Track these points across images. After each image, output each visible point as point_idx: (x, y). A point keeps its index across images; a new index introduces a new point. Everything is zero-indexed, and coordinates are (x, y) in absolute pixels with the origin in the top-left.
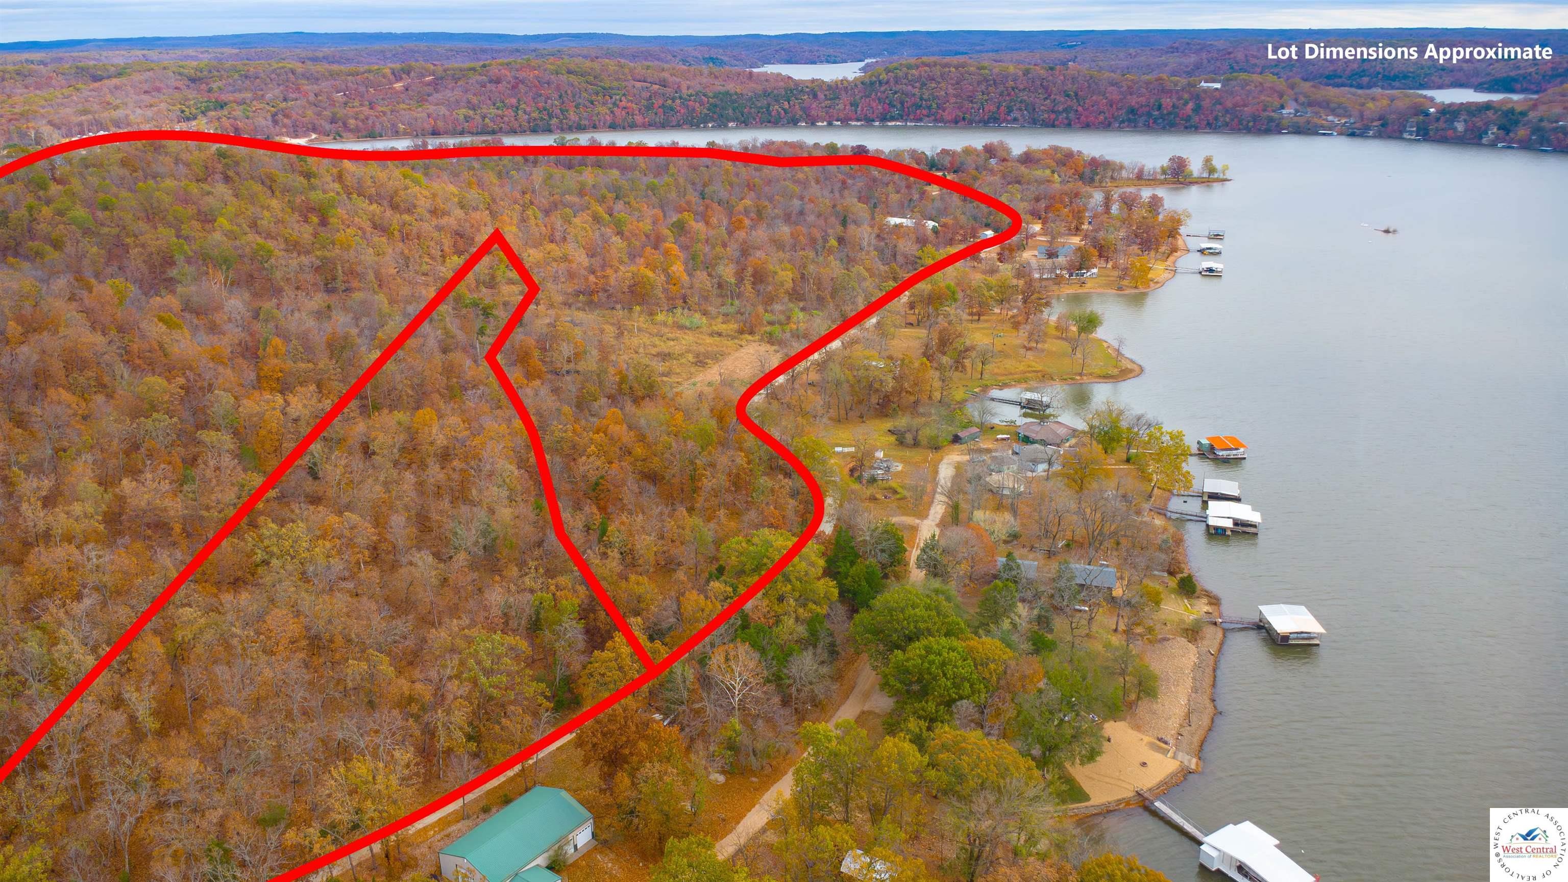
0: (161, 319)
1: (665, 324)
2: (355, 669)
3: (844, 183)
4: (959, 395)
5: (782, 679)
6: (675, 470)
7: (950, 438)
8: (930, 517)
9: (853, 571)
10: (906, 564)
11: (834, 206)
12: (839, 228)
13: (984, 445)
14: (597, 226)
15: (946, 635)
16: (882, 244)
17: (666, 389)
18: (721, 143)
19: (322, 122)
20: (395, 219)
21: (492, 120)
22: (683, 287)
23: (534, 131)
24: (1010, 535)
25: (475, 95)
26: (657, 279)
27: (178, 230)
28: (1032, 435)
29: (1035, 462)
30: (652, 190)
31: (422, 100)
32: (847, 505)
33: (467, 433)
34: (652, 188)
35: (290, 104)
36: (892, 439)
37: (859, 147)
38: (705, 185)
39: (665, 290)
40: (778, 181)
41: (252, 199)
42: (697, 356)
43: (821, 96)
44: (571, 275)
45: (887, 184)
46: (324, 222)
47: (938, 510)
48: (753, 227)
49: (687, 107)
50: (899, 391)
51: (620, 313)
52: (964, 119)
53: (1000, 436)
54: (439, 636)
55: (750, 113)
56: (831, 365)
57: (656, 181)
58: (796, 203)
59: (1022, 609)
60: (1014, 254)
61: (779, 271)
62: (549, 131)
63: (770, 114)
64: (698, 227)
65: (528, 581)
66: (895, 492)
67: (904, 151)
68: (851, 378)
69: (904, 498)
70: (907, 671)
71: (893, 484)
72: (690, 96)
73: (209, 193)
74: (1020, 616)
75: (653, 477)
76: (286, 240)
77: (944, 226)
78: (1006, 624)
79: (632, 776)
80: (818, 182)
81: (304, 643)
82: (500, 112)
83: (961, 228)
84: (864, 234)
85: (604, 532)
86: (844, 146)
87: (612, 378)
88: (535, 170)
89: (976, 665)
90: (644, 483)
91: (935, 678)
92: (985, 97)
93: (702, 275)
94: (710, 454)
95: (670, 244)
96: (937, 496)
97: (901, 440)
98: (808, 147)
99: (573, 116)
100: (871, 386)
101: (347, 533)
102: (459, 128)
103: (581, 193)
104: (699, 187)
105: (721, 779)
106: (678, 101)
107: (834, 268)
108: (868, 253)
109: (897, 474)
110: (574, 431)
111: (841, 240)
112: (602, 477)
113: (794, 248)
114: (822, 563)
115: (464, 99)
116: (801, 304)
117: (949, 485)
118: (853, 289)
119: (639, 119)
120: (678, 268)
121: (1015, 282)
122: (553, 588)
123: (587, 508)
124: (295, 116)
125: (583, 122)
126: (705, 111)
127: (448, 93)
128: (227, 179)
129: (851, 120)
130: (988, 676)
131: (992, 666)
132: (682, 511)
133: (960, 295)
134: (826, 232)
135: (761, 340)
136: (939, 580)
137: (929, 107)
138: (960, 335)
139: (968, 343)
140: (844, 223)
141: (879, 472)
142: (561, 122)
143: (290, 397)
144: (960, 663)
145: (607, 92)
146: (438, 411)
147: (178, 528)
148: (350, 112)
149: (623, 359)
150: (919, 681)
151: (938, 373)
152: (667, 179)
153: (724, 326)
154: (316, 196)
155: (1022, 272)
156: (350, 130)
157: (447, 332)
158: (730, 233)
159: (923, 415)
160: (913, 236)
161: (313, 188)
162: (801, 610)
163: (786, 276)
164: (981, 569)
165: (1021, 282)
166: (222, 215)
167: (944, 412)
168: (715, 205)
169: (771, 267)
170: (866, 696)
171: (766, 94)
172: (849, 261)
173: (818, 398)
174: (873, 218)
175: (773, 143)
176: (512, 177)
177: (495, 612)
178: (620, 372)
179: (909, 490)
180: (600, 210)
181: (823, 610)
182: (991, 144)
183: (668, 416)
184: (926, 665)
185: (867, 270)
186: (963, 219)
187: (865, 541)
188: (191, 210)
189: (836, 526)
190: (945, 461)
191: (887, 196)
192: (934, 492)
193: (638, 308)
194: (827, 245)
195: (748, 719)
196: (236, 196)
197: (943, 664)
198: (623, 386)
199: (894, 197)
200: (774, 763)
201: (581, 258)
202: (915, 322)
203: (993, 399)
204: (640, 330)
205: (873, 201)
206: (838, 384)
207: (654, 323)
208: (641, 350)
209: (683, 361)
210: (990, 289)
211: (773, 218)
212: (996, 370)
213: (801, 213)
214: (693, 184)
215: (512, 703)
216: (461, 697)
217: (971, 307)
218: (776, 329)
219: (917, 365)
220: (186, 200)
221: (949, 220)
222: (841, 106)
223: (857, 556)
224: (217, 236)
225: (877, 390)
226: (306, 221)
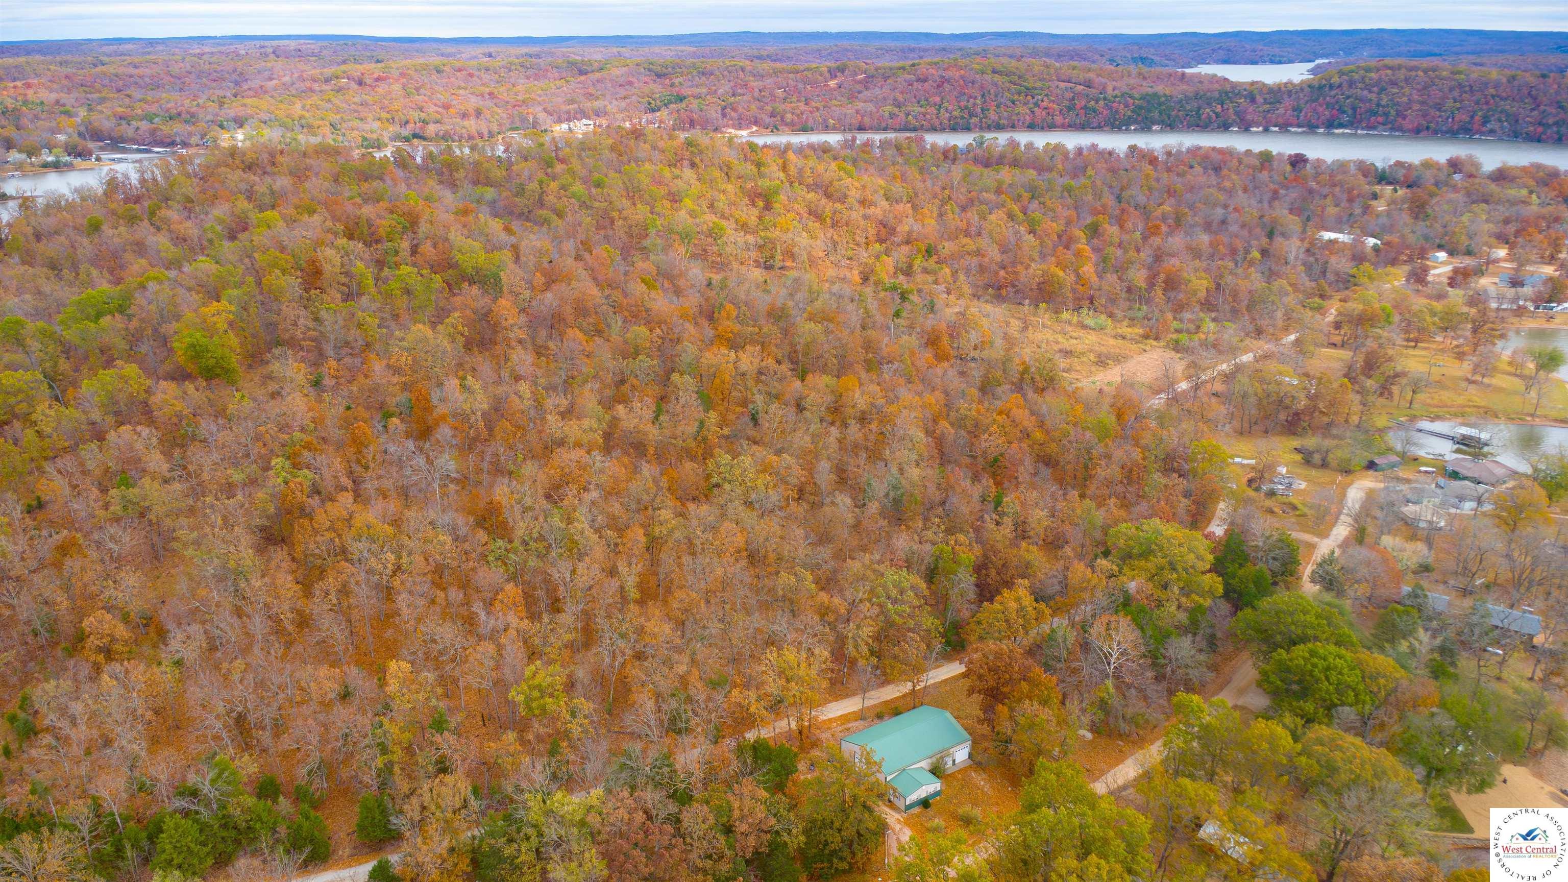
0: (643, 281)
1: (1070, 323)
2: (785, 579)
3: (1275, 192)
4: (1381, 421)
5: (1157, 658)
6: (1070, 457)
7: (1364, 463)
8: (1332, 537)
9: (1241, 572)
10: (1299, 578)
11: (1261, 217)
12: (1264, 241)
13: (1402, 474)
14: (1011, 224)
15: (1336, 644)
16: (1312, 259)
17: (1066, 384)
18: (1144, 147)
19: (763, 116)
20: (827, 207)
21: (915, 118)
22: (1091, 288)
23: (954, 129)
24: (1421, 566)
25: (902, 93)
26: (1066, 278)
27: (652, 207)
28: (1464, 472)
29: (1462, 499)
30: (1069, 192)
31: (852, 97)
32: (1241, 511)
33: (883, 401)
34: (1069, 190)
35: (738, 98)
36: (1298, 457)
37: (1297, 155)
38: (1122, 189)
39: (1074, 291)
40: (1201, 188)
41: (712, 182)
42: (1099, 356)
43: (1259, 99)
44: (982, 269)
45: (1325, 197)
46: (768, 207)
47: (1341, 531)
48: (1170, 234)
49: (1111, 109)
50: (1312, 409)
51: (1027, 308)
52: (1428, 128)
53: (1423, 469)
54: (855, 566)
55: (1177, 116)
56: (1239, 376)
57: (1073, 183)
58: (1220, 211)
59: (1423, 636)
60: (1469, 279)
61: (1194, 279)
62: (967, 129)
63: (1199, 118)
64: (1112, 231)
65: (929, 534)
66: (1295, 508)
67: (1350, 161)
68: (1259, 391)
69: (1304, 515)
70: (1288, 670)
71: (1295, 500)
72: (1116, 97)
73: (677, 177)
74: (1421, 643)
75: (1047, 461)
76: (737, 222)
77: (1387, 244)
78: (1404, 646)
79: (1012, 709)
80: (1245, 190)
81: (745, 554)
82: (923, 110)
83: (1408, 247)
84: (1293, 248)
85: (998, 503)
86: (1279, 154)
87: (1015, 368)
88: (953, 167)
89: (1363, 678)
90: (1041, 466)
91: (1317, 681)
92: (1458, 105)
93: (1111, 278)
94: (1106, 445)
95: (1082, 245)
96: (1342, 517)
97: (1307, 458)
98: (1239, 153)
99: (993, 115)
100: (1281, 401)
101: (782, 471)
102: (883, 125)
103: (998, 191)
104: (1116, 191)
105: (1089, 736)
106: (1101, 103)
107: (1255, 280)
108: (1294, 267)
109: (1298, 492)
110: (978, 412)
111: (1264, 253)
112: (1001, 455)
113: (1212, 257)
114: (1211, 557)
115: (891, 97)
116: (1213, 315)
117: (1357, 506)
118: (1273, 302)
119: (1058, 119)
120: (1088, 270)
121: (1465, 309)
122: (952, 542)
123: (984, 481)
124: (741, 110)
125: (1002, 122)
126: (1129, 113)
127: (877, 91)
128: (693, 165)
129: (1291, 125)
130: (1376, 689)
131: (1382, 681)
132: (1074, 494)
133: (1396, 318)
134: (1249, 242)
135: (1167, 346)
136: (1333, 594)
137: (1386, 114)
138: (1390, 359)
139: (1399, 368)
140: (1270, 235)
141: (1280, 487)
142: (981, 122)
143: (740, 353)
144: (1346, 671)
145: (1029, 92)
146: (859, 379)
147: (651, 451)
148: (787, 107)
149: (1027, 353)
150: (1300, 682)
151: (1358, 397)
152: (1083, 181)
153: (1129, 330)
154: (764, 183)
155: (1477, 300)
156: (786, 125)
157: (867, 312)
158: (1145, 238)
159: (1335, 437)
160: (1348, 253)
161: (761, 175)
162: (1184, 600)
163: (1201, 284)
164: (1383, 592)
165: (1473, 311)
166: (687, 196)
167: (1361, 436)
168: (1132, 210)
169: (1185, 275)
170: (1241, 692)
171: (1197, 96)
172: (1271, 275)
173: (1222, 407)
174: (1304, 231)
175: (1200, 148)
176: (932, 172)
177: (901, 555)
178: (1024, 363)
179: (1311, 508)
180: (1016, 208)
181: (1208, 602)
182: (1457, 158)
183: (1068, 406)
184: (1309, 667)
185: (1291, 285)
186: (1411, 239)
187: (1256, 546)
188: (663, 191)
189: (1226, 531)
190: (1355, 485)
191: (1324, 209)
192: (1340, 513)
193: (1043, 305)
194: (1249, 257)
195: (1121, 686)
196: (699, 180)
197: (1328, 669)
198: (1026, 376)
199: (1332, 210)
200: (1141, 732)
201: (994, 253)
202: (1339, 343)
203: (1420, 431)
204: (1044, 326)
205: (1306, 214)
206: (1245, 396)
207: (1058, 321)
208: (1044, 345)
209: (1085, 359)
210: (1434, 314)
211: (1192, 226)
212: (1429, 401)
213: (1224, 222)
214: (1110, 187)
215: (909, 630)
216: (871, 617)
217: (1407, 332)
218: (1184, 337)
219: (1335, 385)
220: (658, 181)
221: (1394, 238)
222: (1281, 111)
223: (1246, 559)
224: (683, 213)
225: (1287, 407)
226: (753, 205)
